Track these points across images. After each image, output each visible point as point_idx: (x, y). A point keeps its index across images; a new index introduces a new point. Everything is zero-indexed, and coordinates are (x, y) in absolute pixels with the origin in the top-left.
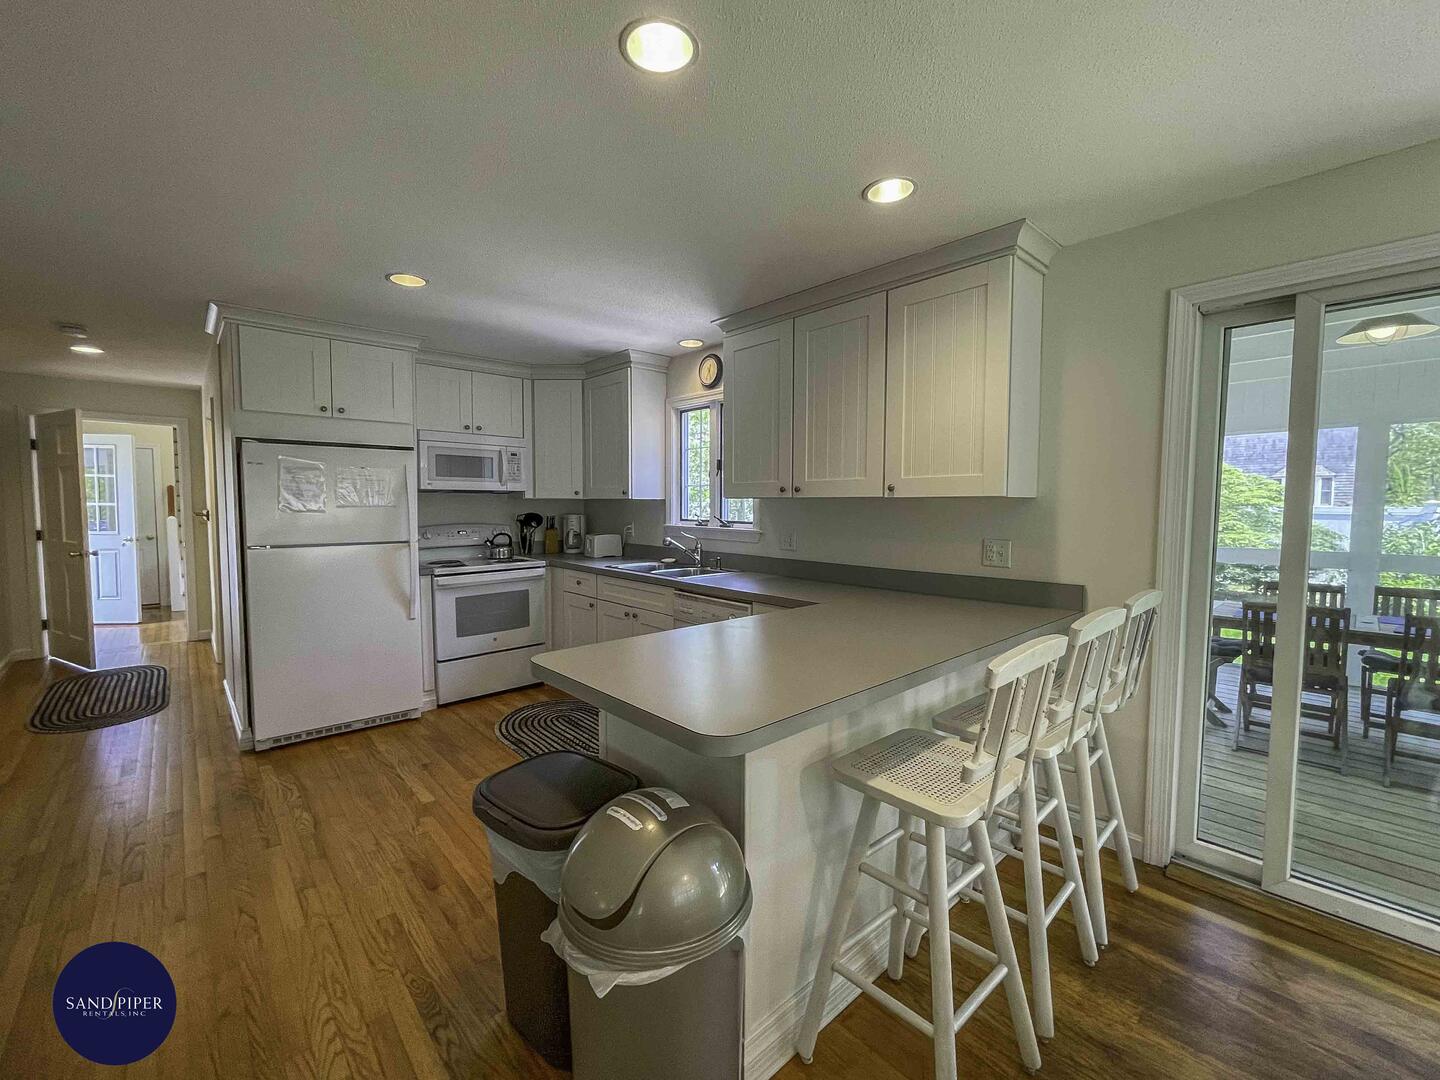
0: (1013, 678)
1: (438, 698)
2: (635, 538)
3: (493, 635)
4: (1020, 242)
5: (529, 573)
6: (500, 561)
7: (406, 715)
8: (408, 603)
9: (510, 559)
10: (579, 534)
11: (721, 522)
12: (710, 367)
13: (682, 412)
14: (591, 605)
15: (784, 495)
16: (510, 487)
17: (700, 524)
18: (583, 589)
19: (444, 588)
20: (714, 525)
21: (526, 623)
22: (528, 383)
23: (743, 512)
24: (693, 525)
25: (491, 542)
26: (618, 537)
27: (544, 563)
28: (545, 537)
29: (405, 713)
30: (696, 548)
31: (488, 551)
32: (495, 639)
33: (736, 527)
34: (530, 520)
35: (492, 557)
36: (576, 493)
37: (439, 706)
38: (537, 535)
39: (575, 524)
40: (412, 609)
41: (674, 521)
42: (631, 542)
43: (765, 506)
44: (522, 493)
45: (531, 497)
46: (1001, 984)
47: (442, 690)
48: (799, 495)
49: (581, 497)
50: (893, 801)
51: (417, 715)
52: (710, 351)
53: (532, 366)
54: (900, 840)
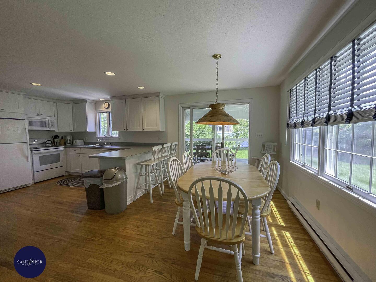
0: (155, 149)
1: (34, 181)
2: (88, 140)
3: (50, 164)
4: (160, 95)
5: (59, 149)
6: (50, 147)
7: (27, 185)
8: (27, 158)
9: (52, 147)
10: (71, 140)
11: (110, 136)
12: (106, 105)
13: (99, 113)
14: (79, 155)
15: (125, 130)
16: (51, 129)
17: (105, 137)
18: (76, 152)
19: (35, 154)
20: (109, 137)
21: (59, 161)
22: (55, 104)
23: (115, 134)
24: (103, 137)
25: (46, 143)
26: (83, 140)
27: (63, 147)
28: (61, 141)
29: (26, 185)
30: (105, 142)
31: (45, 145)
32: (51, 166)
33: (114, 137)
34: (56, 137)
35: (46, 146)
36: (71, 130)
37: (35, 183)
38: (58, 140)
39: (69, 138)
40: (28, 159)
41: (98, 136)
42: (86, 141)
43: (120, 133)
44: (54, 130)
45: (57, 131)
46: (157, 185)
47: (35, 179)
48: (128, 130)
49: (72, 131)
50: (144, 165)
51: (30, 185)
52: (106, 101)
53: (57, 100)
54: (146, 173)
